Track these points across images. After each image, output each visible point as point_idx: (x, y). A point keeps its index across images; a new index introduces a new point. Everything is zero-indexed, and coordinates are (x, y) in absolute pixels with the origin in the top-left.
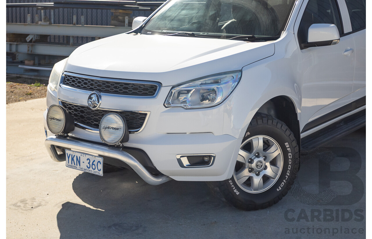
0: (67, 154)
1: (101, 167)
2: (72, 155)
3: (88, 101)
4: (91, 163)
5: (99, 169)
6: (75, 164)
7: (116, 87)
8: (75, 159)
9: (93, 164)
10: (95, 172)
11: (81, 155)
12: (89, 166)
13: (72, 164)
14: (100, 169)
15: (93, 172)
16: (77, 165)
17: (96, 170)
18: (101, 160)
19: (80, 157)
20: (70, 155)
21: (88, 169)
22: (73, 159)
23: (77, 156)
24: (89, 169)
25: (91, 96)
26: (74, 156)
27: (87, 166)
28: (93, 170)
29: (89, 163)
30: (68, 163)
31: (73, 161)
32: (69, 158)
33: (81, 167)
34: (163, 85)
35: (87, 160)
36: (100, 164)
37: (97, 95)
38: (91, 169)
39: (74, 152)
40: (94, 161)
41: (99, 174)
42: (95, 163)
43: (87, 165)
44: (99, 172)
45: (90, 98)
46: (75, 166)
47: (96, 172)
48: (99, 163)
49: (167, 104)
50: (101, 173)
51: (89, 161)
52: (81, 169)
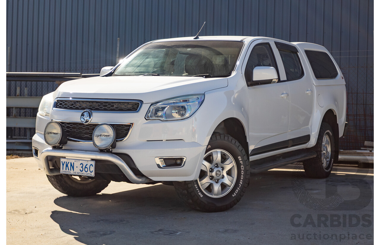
0: (62, 162)
1: (93, 169)
2: (66, 162)
3: (81, 118)
4: (84, 167)
5: (91, 171)
6: (69, 170)
7: (104, 106)
8: (69, 165)
9: (85, 167)
11: (75, 161)
12: (82, 170)
13: (66, 170)
14: (92, 171)
15: (85, 174)
16: (71, 170)
17: (89, 172)
18: (93, 163)
19: (74, 163)
20: (64, 162)
21: (81, 172)
22: (67, 166)
23: (71, 163)
24: (82, 172)
25: (84, 114)
26: (69, 163)
27: (80, 170)
28: (85, 172)
29: (82, 167)
30: (63, 169)
31: (67, 167)
32: (63, 165)
33: (74, 171)
34: (144, 102)
35: (81, 164)
36: (92, 166)
37: (89, 112)
38: (84, 172)
39: (69, 160)
40: (87, 165)
41: (91, 175)
42: (88, 166)
44: (91, 173)
45: (83, 115)
48: (91, 166)
49: (147, 118)
50: (93, 174)
51: (82, 165)
52: (75, 174)
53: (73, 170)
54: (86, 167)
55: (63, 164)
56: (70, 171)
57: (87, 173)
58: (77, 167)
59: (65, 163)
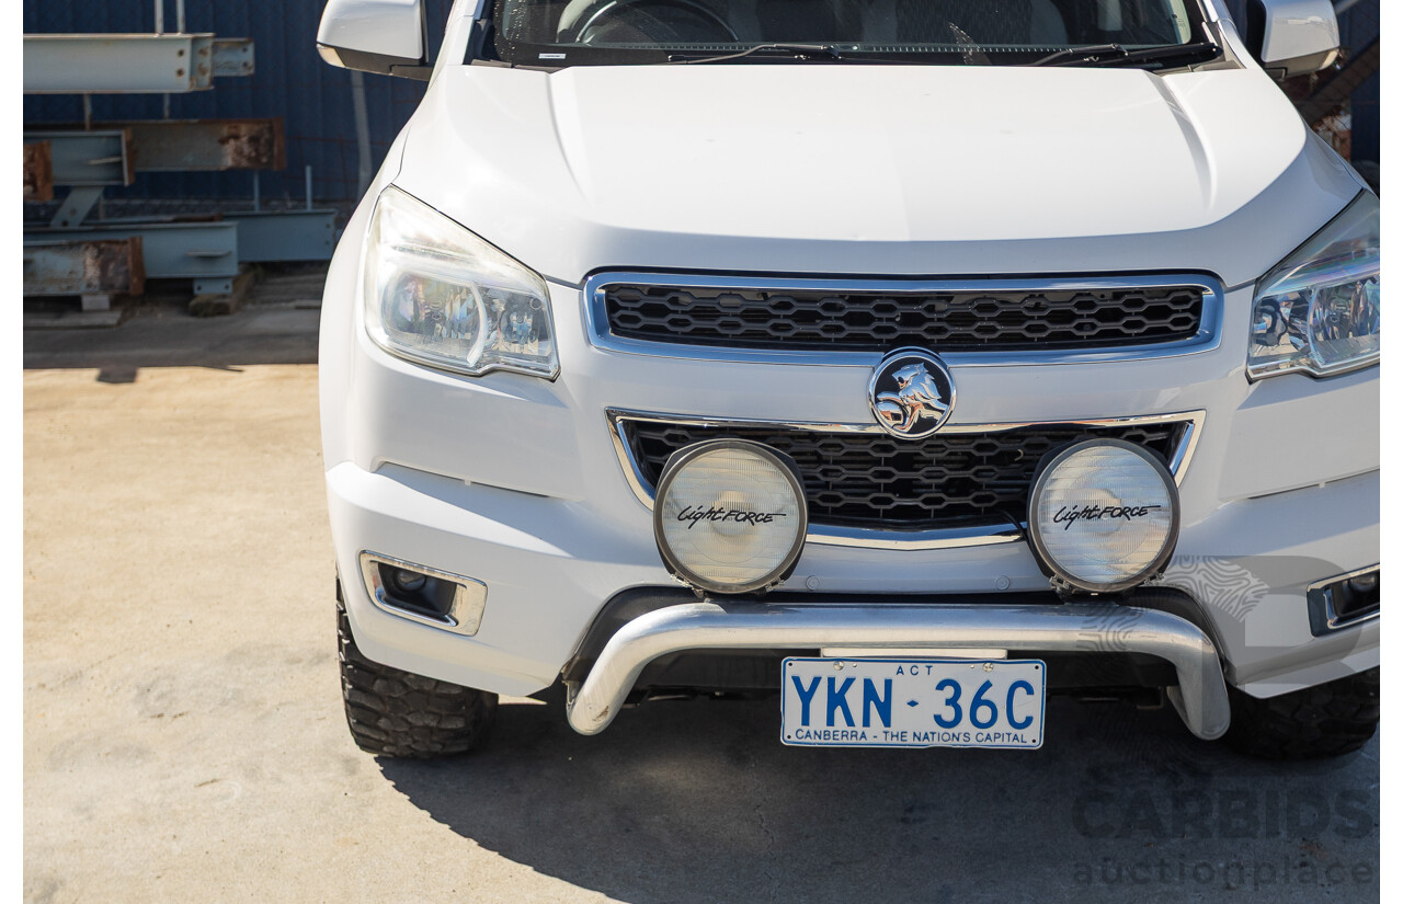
0: (797, 680)
1: (1030, 706)
2: (831, 681)
3: (878, 403)
4: (965, 702)
5: (1019, 718)
6: (850, 722)
7: (1006, 319)
8: (855, 698)
9: (978, 702)
10: (988, 737)
11: (900, 671)
12: (949, 717)
13: (830, 722)
14: (1029, 720)
15: (973, 742)
16: (866, 723)
17: (1002, 724)
18: (1031, 673)
19: (888, 683)
20: (816, 681)
21: (942, 730)
22: (836, 699)
23: (868, 684)
24: (951, 731)
25: (894, 376)
26: (849, 682)
27: (938, 719)
28: (974, 730)
29: (952, 702)
30: (806, 721)
31: (839, 711)
32: (806, 697)
33: (895, 727)
35: (941, 686)
36: (1030, 691)
37: (928, 366)
38: (966, 725)
39: (848, 664)
40: (987, 685)
41: (1016, 742)
42: (997, 695)
43: (937, 713)
44: (1019, 732)
45: (887, 384)
46: (850, 729)
47: (998, 735)
48: (1020, 691)
50: (1033, 737)
51: (949, 691)
52: (895, 741)
53: (887, 722)
54: (984, 697)
55: (806, 686)
56: (859, 726)
57: (991, 731)
58: (913, 704)
59: (823, 688)
